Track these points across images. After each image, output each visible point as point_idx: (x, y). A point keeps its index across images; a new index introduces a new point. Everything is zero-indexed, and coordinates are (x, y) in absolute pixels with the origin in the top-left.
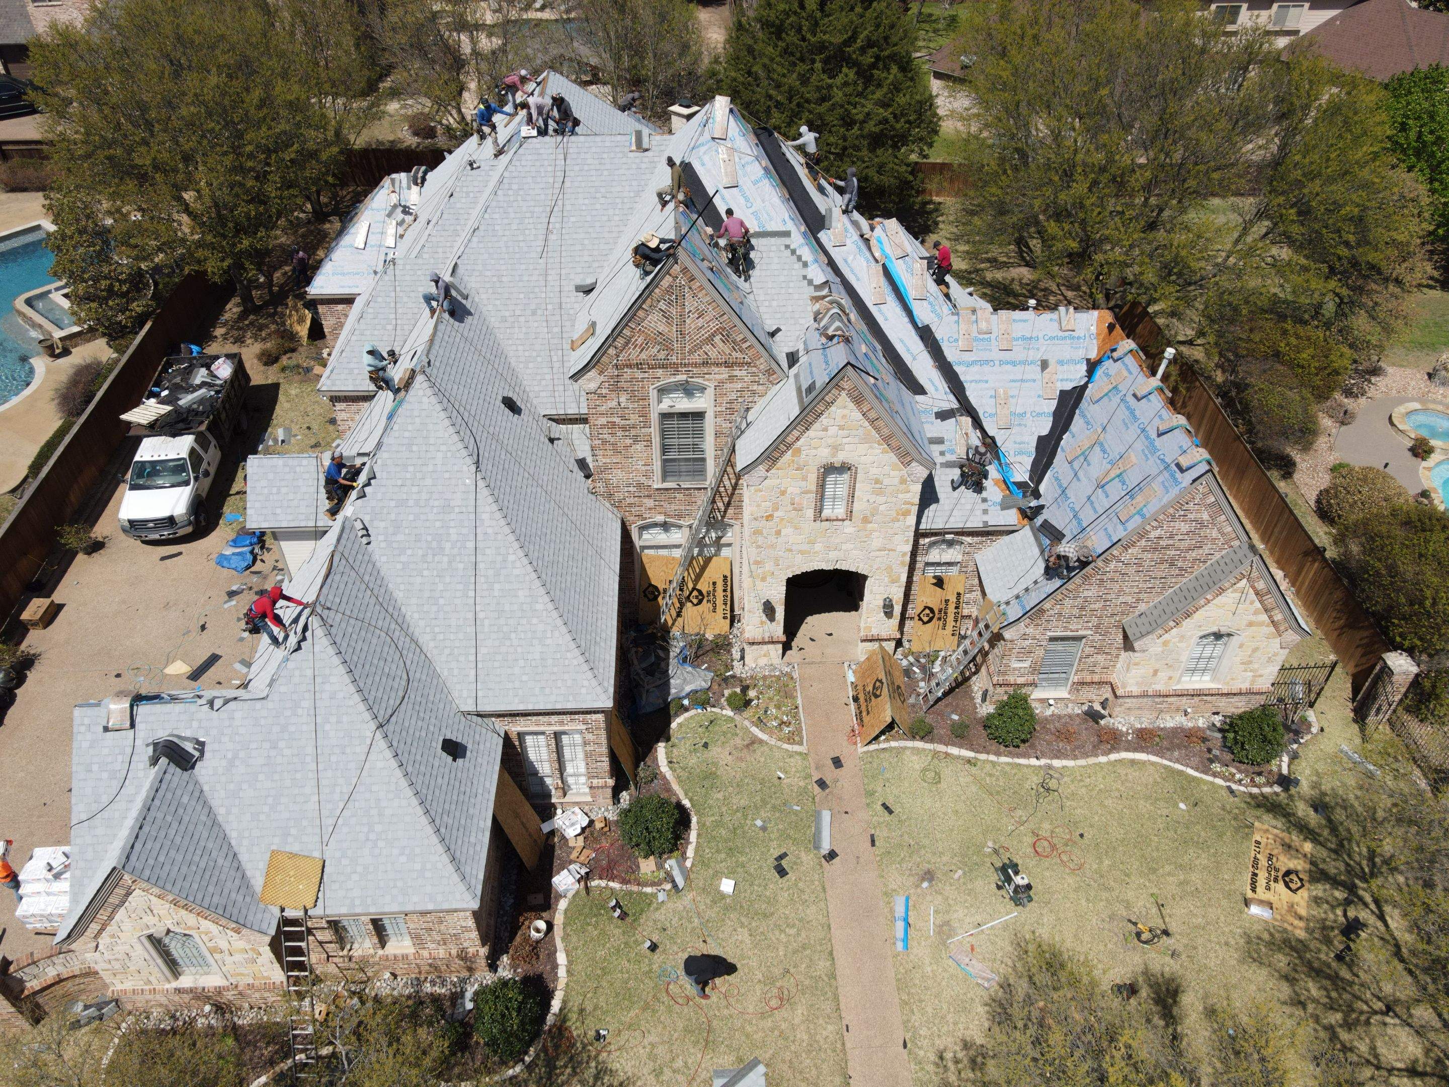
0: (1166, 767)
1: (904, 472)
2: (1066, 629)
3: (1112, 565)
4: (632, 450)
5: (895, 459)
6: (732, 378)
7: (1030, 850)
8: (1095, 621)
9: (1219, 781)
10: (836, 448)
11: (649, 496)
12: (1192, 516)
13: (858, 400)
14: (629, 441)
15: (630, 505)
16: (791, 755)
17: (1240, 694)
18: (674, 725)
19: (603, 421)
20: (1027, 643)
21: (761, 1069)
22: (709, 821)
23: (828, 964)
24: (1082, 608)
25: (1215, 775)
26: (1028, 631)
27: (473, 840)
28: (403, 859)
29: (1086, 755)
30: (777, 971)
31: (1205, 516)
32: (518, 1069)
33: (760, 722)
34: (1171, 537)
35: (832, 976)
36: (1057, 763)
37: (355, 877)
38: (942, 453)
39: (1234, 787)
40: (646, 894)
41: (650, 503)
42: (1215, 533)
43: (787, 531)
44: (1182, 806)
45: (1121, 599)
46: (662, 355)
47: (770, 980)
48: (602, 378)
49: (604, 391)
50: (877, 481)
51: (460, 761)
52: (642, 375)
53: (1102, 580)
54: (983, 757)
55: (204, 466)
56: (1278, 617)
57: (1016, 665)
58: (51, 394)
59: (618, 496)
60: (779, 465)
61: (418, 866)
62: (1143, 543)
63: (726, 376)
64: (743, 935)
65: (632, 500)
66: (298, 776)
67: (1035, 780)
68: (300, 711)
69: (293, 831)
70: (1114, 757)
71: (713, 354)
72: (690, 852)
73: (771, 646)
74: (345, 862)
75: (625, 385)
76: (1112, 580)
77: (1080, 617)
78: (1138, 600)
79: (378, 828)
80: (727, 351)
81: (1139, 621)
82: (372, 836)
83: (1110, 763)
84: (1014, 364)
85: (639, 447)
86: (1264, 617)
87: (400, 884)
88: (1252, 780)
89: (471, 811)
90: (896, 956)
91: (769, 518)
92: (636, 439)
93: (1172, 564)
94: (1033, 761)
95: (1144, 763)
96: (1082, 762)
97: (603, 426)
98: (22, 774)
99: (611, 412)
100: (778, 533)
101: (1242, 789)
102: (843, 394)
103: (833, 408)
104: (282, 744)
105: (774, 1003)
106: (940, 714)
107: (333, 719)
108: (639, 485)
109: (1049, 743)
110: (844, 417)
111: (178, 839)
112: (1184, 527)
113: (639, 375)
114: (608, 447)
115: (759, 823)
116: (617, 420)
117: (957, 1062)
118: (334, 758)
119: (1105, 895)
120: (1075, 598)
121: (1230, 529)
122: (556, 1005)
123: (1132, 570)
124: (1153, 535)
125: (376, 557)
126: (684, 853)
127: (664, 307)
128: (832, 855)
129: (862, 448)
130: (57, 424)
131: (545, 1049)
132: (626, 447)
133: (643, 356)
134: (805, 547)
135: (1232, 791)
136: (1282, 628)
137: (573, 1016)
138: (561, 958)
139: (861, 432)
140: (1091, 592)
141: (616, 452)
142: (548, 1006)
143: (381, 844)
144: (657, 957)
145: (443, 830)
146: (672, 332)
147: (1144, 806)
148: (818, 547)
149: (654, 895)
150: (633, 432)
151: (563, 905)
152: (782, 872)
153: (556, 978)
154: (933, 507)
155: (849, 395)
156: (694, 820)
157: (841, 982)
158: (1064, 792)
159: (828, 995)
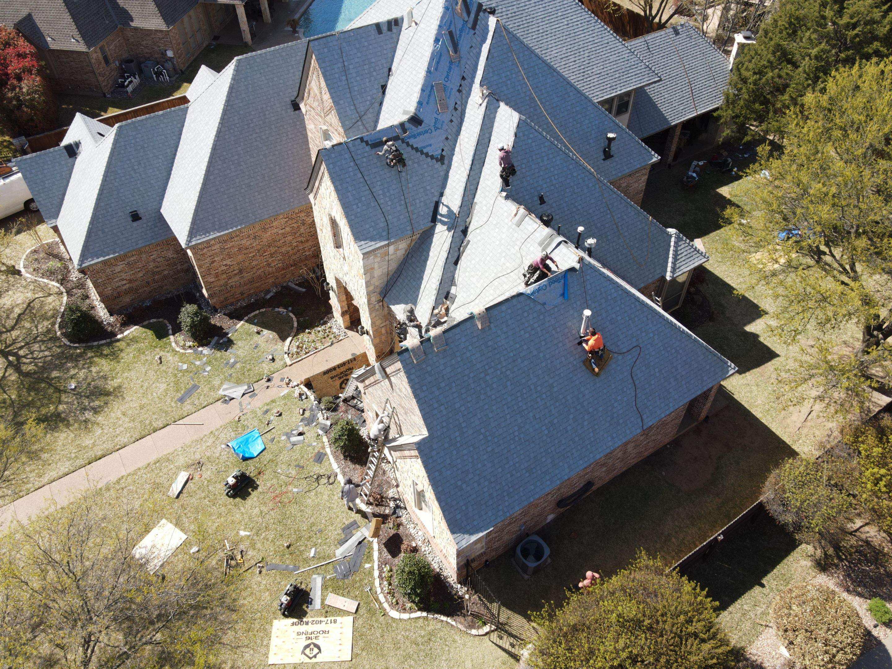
1: (355, 246)
5: (350, 233)
10: (331, 206)
18: (276, 309)
23: (162, 426)
25: (380, 570)
33: (295, 339)
35: (155, 430)
36: (340, 477)
46: (319, 109)
51: (134, 224)
54: (325, 439)
63: (339, 139)
67: (322, 472)
71: (333, 121)
75: (312, 118)
80: (337, 124)
94: (335, 466)
97: (311, 138)
99: (312, 131)
106: (347, 409)
110: (329, 187)
111: (46, 171)
116: (314, 138)
127: (315, 79)
129: (339, 215)
134: (335, 262)
139: (336, 203)
145: (93, 235)
148: (339, 267)
157: (153, 435)
158: (321, 489)
159: (143, 433)
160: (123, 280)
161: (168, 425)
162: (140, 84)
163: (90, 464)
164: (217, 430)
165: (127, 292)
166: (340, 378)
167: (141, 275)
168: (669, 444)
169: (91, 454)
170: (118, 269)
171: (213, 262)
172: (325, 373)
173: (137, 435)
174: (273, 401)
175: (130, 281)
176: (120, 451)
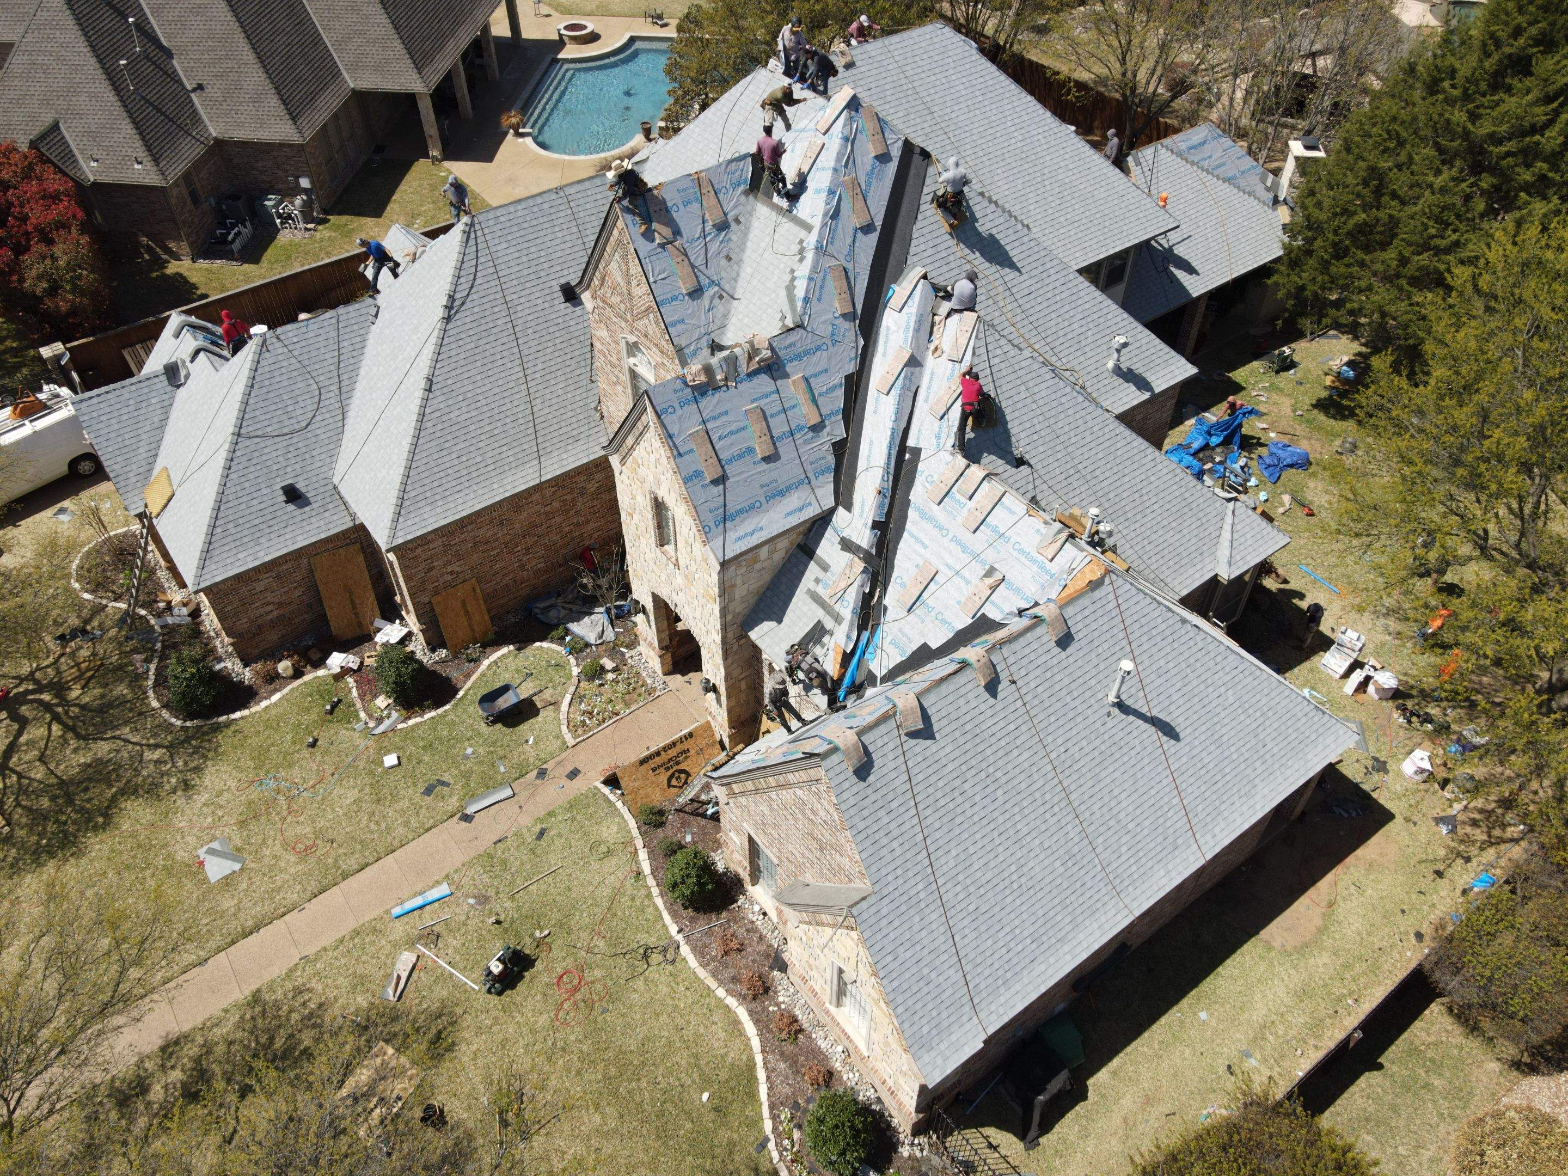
0: (751, 1060)
3: (774, 794)
7: (560, 971)
9: (768, 1125)
10: (657, 480)
13: (661, 439)
16: (559, 736)
18: (537, 644)
21: (237, 866)
22: (452, 716)
23: (356, 867)
25: (774, 1118)
27: (240, 556)
28: (192, 528)
29: (715, 974)
30: (330, 835)
32: (179, 723)
33: (578, 698)
35: (345, 876)
36: (685, 950)
37: (176, 518)
38: (817, 581)
39: (771, 1144)
40: (357, 716)
43: (643, 541)
44: (705, 1096)
46: (622, 307)
47: (318, 834)
48: (594, 304)
49: (596, 317)
50: (689, 543)
51: (291, 507)
52: (614, 319)
54: (651, 882)
61: (193, 539)
62: (792, 793)
64: (353, 794)
66: (198, 432)
67: (652, 941)
68: (221, 393)
69: (178, 463)
70: (732, 1002)
71: (650, 330)
72: (411, 722)
75: (606, 320)
79: (197, 498)
80: (658, 335)
82: (193, 500)
83: (720, 1001)
84: (965, 549)
87: (182, 541)
89: (262, 540)
90: (388, 912)
91: (630, 516)
94: (673, 929)
95: (742, 1034)
96: (702, 973)
100: (639, 538)
101: (775, 1155)
102: (652, 424)
103: (649, 434)
105: (300, 846)
106: (683, 824)
107: (226, 411)
109: (709, 933)
110: (657, 450)
111: (125, 417)
113: (613, 317)
114: (604, 374)
115: (469, 751)
116: (606, 352)
117: (304, 1004)
118: (212, 436)
119: (540, 1060)
122: (237, 715)
123: (790, 819)
124: (798, 792)
125: (371, 336)
126: (409, 718)
127: (618, 259)
128: (467, 818)
129: (673, 496)
131: (198, 728)
134: (656, 569)
135: (763, 1145)
137: (233, 728)
138: (276, 697)
140: (765, 810)
141: (609, 382)
142: (234, 712)
143: (192, 509)
144: (306, 752)
145: (219, 530)
146: (625, 288)
147: (682, 1059)
148: (663, 578)
149: (359, 720)
151: (321, 673)
152: (429, 791)
153: (258, 703)
154: (774, 624)
155: (655, 429)
156: (447, 707)
157: (343, 885)
158: (652, 973)
159: (325, 882)
160: (268, 604)
161: (367, 865)
162: (254, 236)
163: (233, 942)
164: (456, 871)
165: (273, 624)
166: (668, 769)
167: (298, 593)
168: (1243, 864)
169: (234, 926)
170: (260, 586)
171: (430, 570)
172: (643, 762)
173: (313, 886)
174: (551, 814)
175: (280, 605)
176: (287, 917)
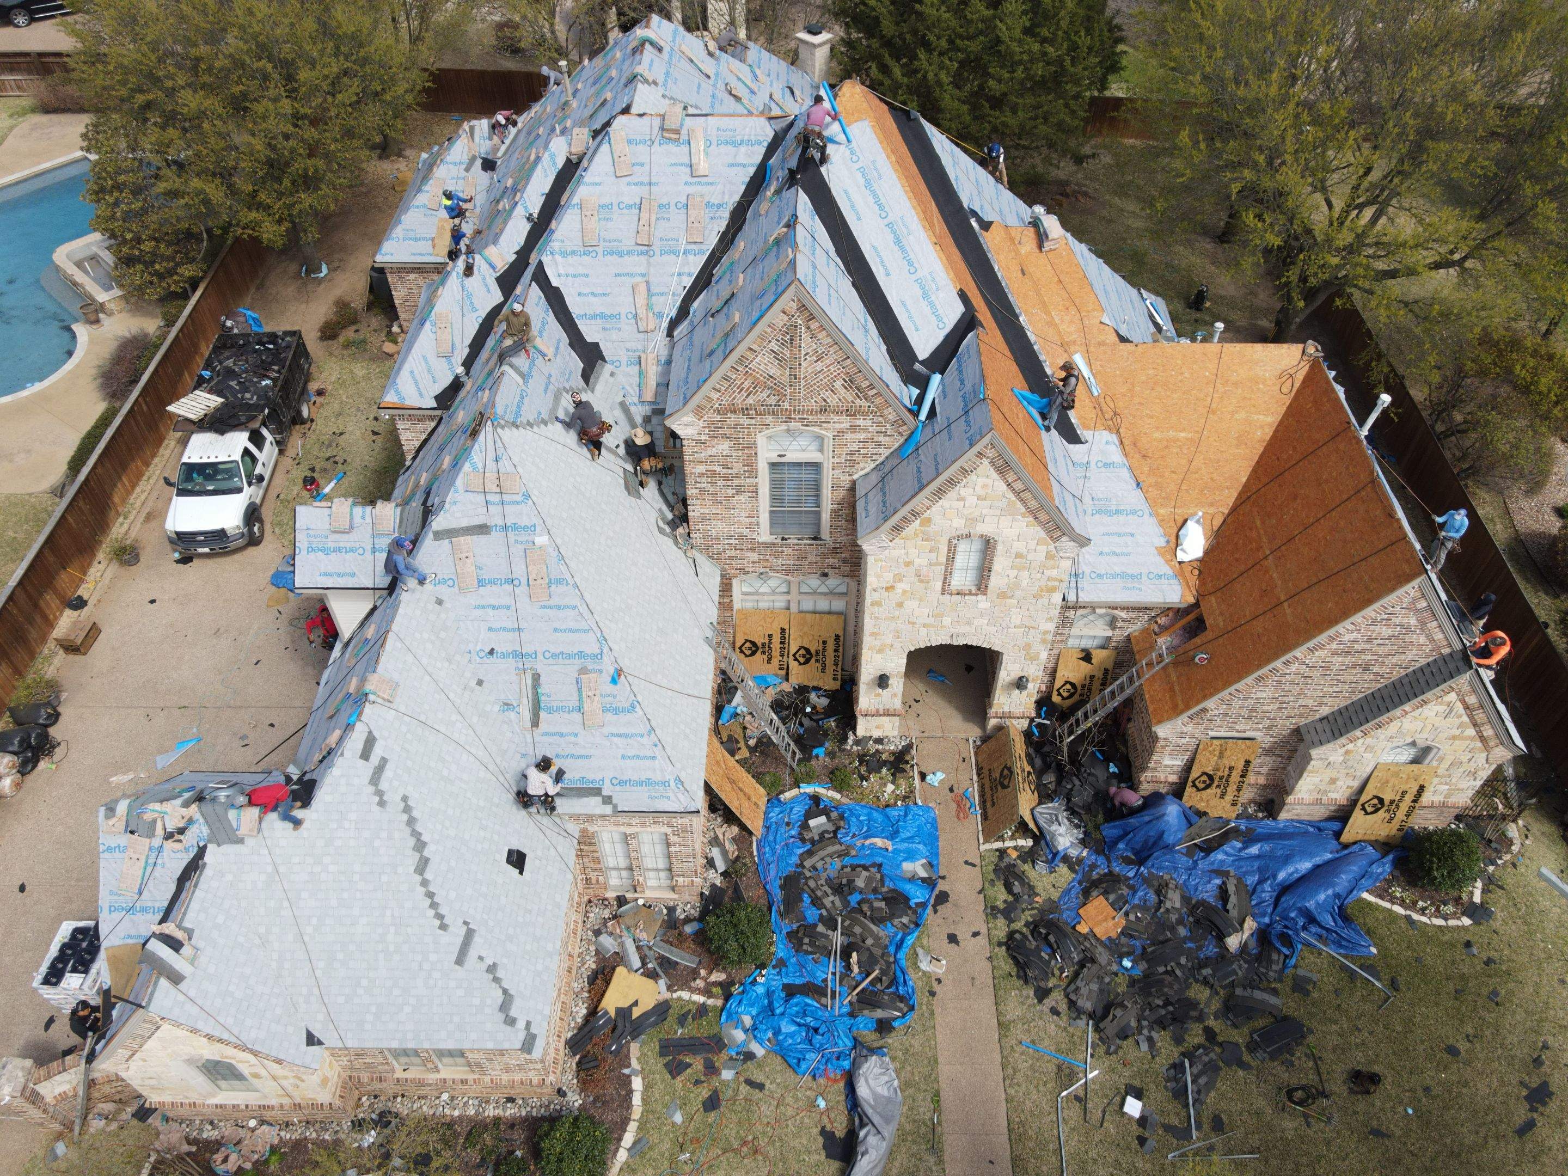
1: (1051, 547)
2: (1231, 729)
3: (1294, 667)
4: (734, 501)
5: (1042, 534)
6: (853, 428)
8: (1267, 723)
9: (1398, 909)
10: (972, 520)
11: (753, 550)
12: (1397, 621)
13: (1003, 468)
14: (731, 492)
15: (731, 558)
17: (1432, 807)
19: (701, 469)
20: (1183, 741)
23: (933, 1106)
24: (1253, 710)
25: (1392, 900)
26: (1185, 729)
28: (460, 992)
31: (1413, 621)
34: (1369, 641)
37: (407, 1009)
39: (1415, 916)
41: (754, 556)
42: (1422, 640)
43: (911, 605)
45: (1300, 702)
46: (772, 400)
48: (701, 424)
49: (703, 437)
50: (1018, 555)
52: (748, 422)
53: (1280, 682)
55: (258, 470)
56: (1488, 732)
57: (1167, 761)
58: (94, 372)
59: (717, 548)
60: (904, 534)
61: (476, 1001)
62: (1334, 646)
63: (847, 425)
65: (733, 553)
66: (345, 895)
68: (347, 825)
69: (340, 956)
71: (833, 401)
73: (887, 719)
74: (396, 992)
75: (728, 432)
76: (1292, 682)
77: (1249, 718)
78: (1320, 704)
79: (433, 957)
80: (850, 398)
81: (1319, 727)
82: (426, 966)
85: (743, 497)
86: (1471, 732)
87: (456, 1019)
88: (1438, 910)
91: (890, 588)
92: (739, 490)
93: (1366, 669)
97: (701, 475)
98: (60, 828)
99: (712, 460)
100: (900, 605)
101: (1424, 919)
102: (986, 462)
103: (972, 477)
104: (326, 860)
107: (384, 835)
108: (742, 538)
110: (985, 486)
112: (1386, 632)
113: (744, 421)
114: (706, 496)
116: (718, 469)
118: (385, 878)
120: (1246, 699)
121: (1441, 636)
122: (629, 1137)
123: (1316, 674)
124: (1346, 638)
127: (776, 348)
129: (1005, 522)
130: (100, 407)
132: (728, 498)
133: (750, 400)
134: (931, 620)
135: (1412, 922)
136: (1491, 744)
138: (637, 1083)
139: (1004, 503)
140: (1265, 693)
141: (716, 502)
143: (436, 975)
146: (783, 376)
148: (947, 621)
150: (736, 482)
153: (630, 1107)
155: (992, 463)
164: (999, 1014)
